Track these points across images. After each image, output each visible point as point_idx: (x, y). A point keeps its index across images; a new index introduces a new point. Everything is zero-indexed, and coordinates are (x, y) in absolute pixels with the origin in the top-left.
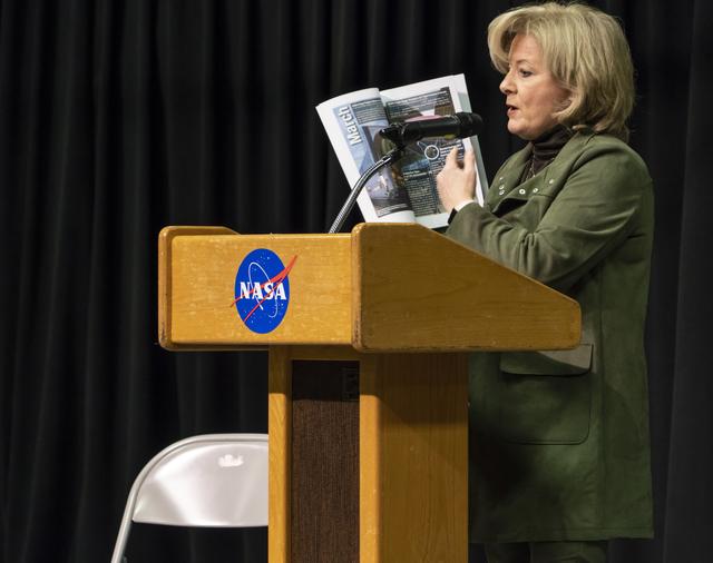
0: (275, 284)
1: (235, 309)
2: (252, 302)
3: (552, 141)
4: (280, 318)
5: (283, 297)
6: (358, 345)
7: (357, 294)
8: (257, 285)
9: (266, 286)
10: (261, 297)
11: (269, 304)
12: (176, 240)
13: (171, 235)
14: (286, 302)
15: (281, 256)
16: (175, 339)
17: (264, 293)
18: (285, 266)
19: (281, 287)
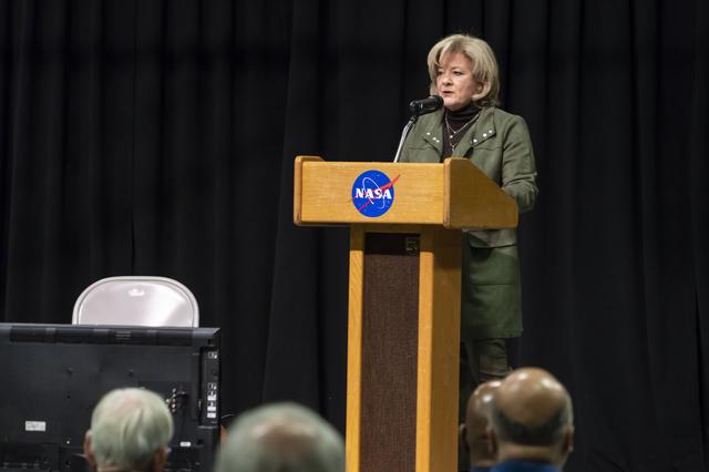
0: (383, 191)
1: (352, 203)
2: (366, 200)
3: (469, 111)
4: (386, 209)
5: (389, 197)
6: (447, 225)
7: (448, 197)
8: (369, 191)
9: (376, 192)
10: (372, 196)
11: (378, 202)
12: (305, 164)
13: (303, 160)
14: (391, 201)
15: (388, 175)
16: (303, 219)
17: (375, 195)
18: (391, 180)
19: (387, 192)
